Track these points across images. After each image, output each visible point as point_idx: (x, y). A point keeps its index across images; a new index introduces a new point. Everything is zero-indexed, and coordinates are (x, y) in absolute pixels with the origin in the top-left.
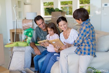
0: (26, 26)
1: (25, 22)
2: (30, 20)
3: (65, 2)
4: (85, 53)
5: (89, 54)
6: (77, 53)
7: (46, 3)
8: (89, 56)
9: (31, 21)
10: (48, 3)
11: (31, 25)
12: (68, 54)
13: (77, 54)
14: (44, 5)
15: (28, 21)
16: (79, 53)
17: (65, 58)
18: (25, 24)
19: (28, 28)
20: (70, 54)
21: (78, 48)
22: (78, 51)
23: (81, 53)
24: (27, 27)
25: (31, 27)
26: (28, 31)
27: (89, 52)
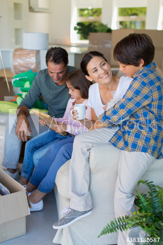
0: (20, 65)
1: (20, 56)
2: (32, 51)
3: (131, 9)
4: (134, 146)
5: (144, 150)
6: (114, 145)
7: (87, 9)
10: (92, 10)
11: (32, 64)
12: (90, 145)
13: (115, 146)
14: (81, 15)
15: (26, 54)
16: (121, 144)
17: (84, 154)
18: (19, 61)
19: (26, 69)
20: (98, 144)
21: (120, 133)
23: (126, 144)
24: (23, 67)
25: (33, 67)
26: (24, 77)
27: (145, 145)
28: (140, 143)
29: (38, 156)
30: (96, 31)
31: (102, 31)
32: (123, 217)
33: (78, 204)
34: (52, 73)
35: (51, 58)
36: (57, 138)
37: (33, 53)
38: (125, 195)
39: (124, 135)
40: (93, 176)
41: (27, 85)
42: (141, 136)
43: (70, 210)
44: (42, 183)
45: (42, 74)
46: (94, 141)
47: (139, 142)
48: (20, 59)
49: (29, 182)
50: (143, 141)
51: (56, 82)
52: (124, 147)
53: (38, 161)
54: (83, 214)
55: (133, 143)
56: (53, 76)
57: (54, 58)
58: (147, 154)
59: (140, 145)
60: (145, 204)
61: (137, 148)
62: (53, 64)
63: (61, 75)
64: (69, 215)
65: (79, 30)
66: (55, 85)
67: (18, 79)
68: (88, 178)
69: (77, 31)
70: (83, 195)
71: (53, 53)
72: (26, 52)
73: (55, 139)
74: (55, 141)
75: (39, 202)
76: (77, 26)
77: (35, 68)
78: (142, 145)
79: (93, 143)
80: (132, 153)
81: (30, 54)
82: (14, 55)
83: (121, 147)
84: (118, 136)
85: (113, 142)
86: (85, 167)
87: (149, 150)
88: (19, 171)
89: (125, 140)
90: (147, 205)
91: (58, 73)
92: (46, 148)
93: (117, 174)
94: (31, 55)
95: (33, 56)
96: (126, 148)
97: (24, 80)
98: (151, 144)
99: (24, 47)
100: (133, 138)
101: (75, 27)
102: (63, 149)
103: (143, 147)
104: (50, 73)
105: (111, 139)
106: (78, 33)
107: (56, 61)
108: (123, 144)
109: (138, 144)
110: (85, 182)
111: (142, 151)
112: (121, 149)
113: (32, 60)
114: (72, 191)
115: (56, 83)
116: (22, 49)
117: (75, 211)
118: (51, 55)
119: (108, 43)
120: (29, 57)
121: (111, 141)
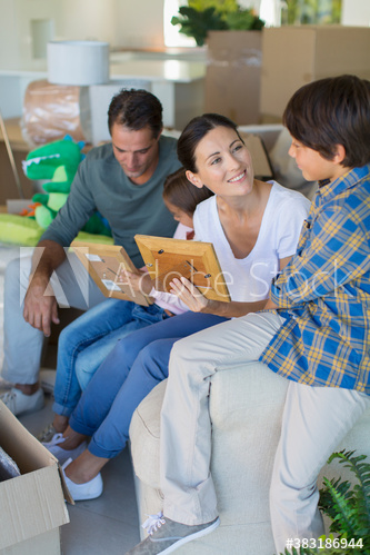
0: (43, 123)
1: (43, 100)
2: (70, 88)
4: (323, 373)
5: (348, 383)
6: (273, 368)
8: (345, 391)
9: (76, 97)
11: (72, 120)
12: (212, 368)
13: (275, 369)
15: (56, 96)
16: (289, 363)
18: (40, 112)
19: (56, 133)
20: (230, 365)
21: (285, 334)
22: (284, 349)
24: (51, 127)
25: (73, 126)
26: (51, 157)
27: (350, 369)
28: (338, 366)
29: (87, 364)
30: (223, 27)
31: (238, 27)
32: (293, 549)
33: (183, 509)
34: (121, 151)
35: (121, 116)
36: (133, 320)
37: (73, 94)
38: (295, 493)
39: (295, 340)
40: (218, 439)
41: (60, 175)
42: (339, 348)
43: (163, 522)
44: (97, 435)
45: (97, 157)
46: (222, 357)
47: (334, 362)
48: (43, 108)
49: (69, 428)
50: (346, 361)
51: (129, 174)
52: (297, 372)
53: (88, 377)
54: (195, 531)
55: (319, 365)
56: (125, 159)
57: (127, 115)
58: (354, 392)
59: (338, 370)
60: (349, 513)
61: (330, 377)
62: (126, 129)
63: (143, 158)
64: (161, 534)
65: (184, 24)
66: (129, 185)
67: (37, 160)
68: (207, 444)
69: (179, 27)
70: (195, 487)
71: (125, 104)
72: (56, 92)
73: (128, 322)
74: (129, 325)
75: (91, 478)
76: (178, 15)
77: (78, 128)
78: (343, 372)
79: (217, 363)
80: (317, 389)
81: (66, 95)
82: (28, 97)
83: (289, 374)
84: (281, 344)
85: (269, 361)
86: (198, 420)
87: (360, 383)
88: (44, 389)
89: (298, 354)
90: (353, 515)
91: (135, 152)
92: (105, 343)
93: (277, 432)
94: (69, 98)
95: (72, 101)
96: (303, 376)
97: (53, 163)
98: (364, 368)
99: (52, 80)
100: (321, 351)
101: (174, 18)
102: (145, 355)
103: (345, 376)
104: (116, 152)
105: (264, 353)
106: (181, 31)
107: (132, 122)
108: (294, 363)
109: (333, 368)
110: (199, 455)
111: (343, 385)
112: (290, 378)
113: (71, 109)
114: (168, 478)
115: (129, 179)
116: (45, 84)
117: (174, 523)
118: (121, 107)
119: (255, 56)
120: (63, 102)
121: (265, 358)
